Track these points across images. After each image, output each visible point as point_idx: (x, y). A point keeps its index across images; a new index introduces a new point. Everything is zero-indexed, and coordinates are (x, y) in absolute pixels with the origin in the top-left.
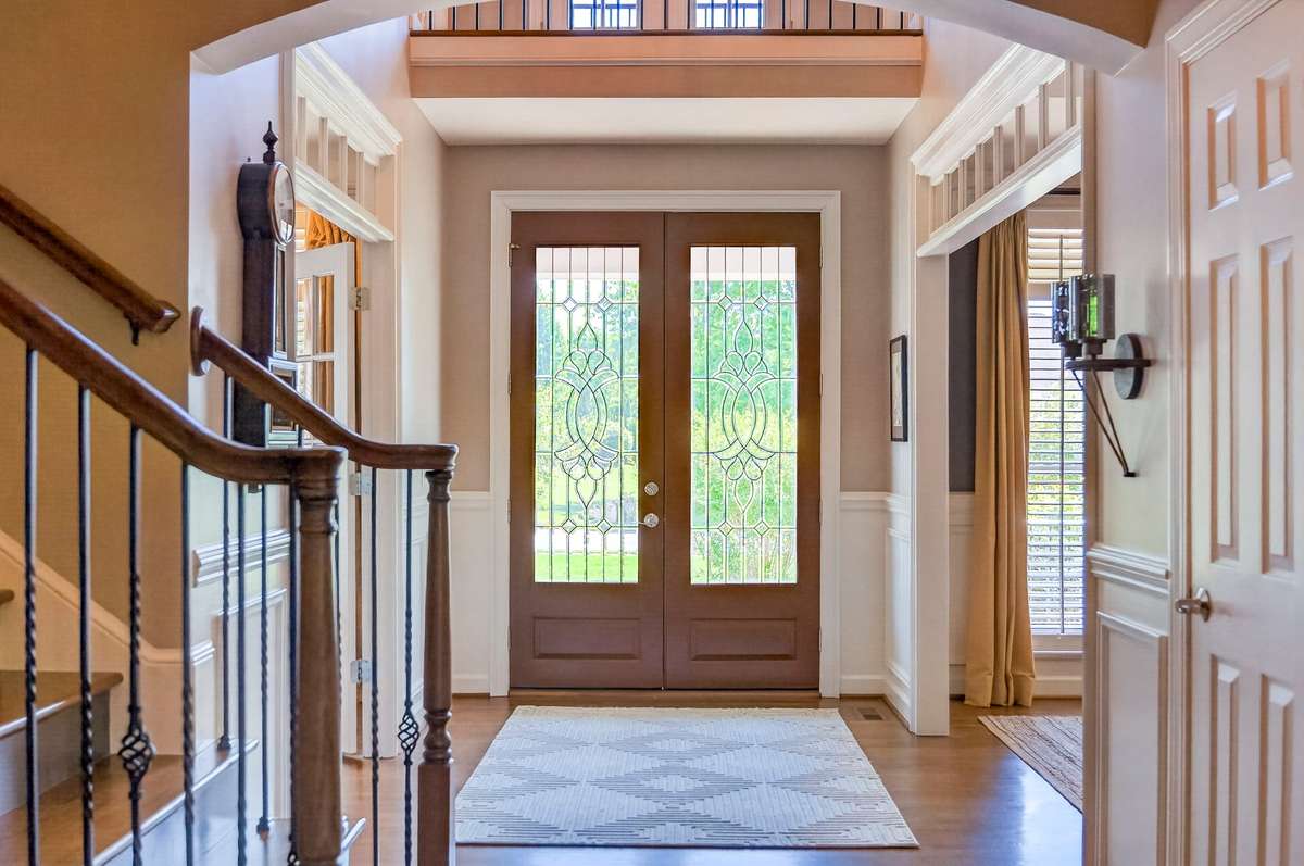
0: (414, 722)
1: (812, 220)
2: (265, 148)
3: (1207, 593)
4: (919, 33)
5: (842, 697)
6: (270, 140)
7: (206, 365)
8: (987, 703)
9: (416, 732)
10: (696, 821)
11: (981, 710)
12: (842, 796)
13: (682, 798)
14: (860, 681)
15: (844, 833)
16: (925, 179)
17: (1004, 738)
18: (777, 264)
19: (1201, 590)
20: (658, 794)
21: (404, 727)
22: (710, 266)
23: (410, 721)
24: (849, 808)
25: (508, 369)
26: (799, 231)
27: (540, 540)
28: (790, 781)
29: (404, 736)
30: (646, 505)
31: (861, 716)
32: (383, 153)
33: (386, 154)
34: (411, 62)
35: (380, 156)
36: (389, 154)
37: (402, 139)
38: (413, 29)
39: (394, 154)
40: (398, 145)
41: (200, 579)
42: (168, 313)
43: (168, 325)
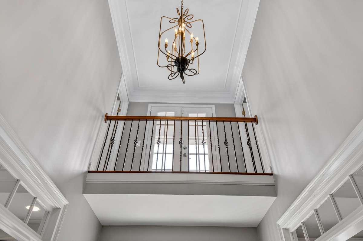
4: (271, 175)
16: (287, 230)
32: (54, 206)
33: (56, 206)
34: (86, 181)
35: (52, 207)
36: (58, 207)
37: (68, 203)
38: (90, 170)
39: (60, 207)
40: (65, 205)
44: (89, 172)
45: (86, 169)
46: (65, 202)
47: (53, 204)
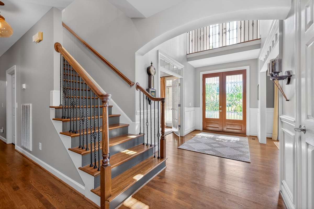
1: (245, 70)
3: (305, 127)
4: (260, 39)
5: (250, 136)
6: (152, 63)
7: (138, 89)
8: (276, 139)
10: (215, 151)
11: (275, 141)
12: (241, 151)
13: (215, 147)
14: (253, 134)
15: (238, 158)
16: (262, 61)
17: (277, 146)
18: (240, 77)
19: (303, 126)
20: (212, 146)
22: (229, 79)
24: (241, 153)
25: (202, 93)
26: (243, 72)
27: (206, 113)
28: (233, 147)
30: (220, 109)
31: (252, 139)
33: (182, 68)
34: (187, 58)
41: (137, 114)
42: (132, 83)
43: (133, 85)
44: (187, 54)
45: (186, 54)
46: (183, 66)
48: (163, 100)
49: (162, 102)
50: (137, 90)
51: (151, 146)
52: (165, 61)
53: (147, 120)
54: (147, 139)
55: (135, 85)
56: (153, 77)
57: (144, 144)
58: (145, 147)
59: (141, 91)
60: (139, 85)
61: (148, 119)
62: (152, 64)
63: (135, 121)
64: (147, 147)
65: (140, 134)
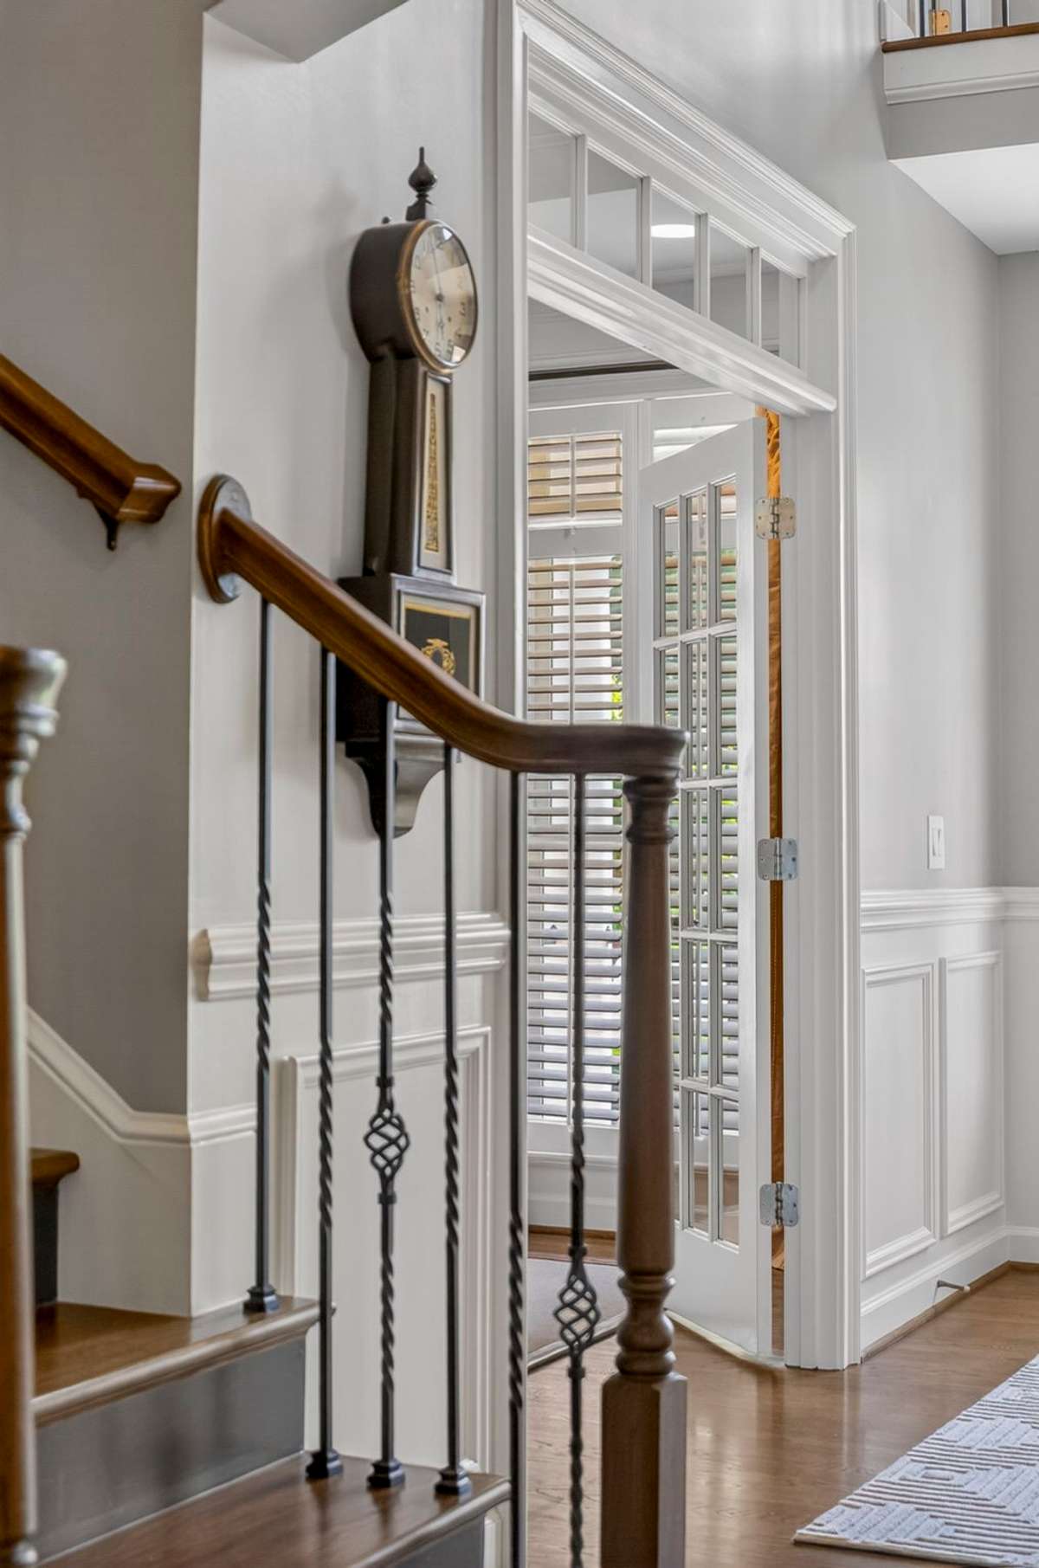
0: (588, 1287)
2: (412, 197)
6: (422, 182)
9: (593, 1307)
21: (570, 1296)
23: (579, 1286)
29: (567, 1315)
32: (812, 254)
33: (817, 254)
34: (885, 98)
35: (808, 259)
36: (825, 254)
37: (854, 227)
38: (889, 40)
39: (834, 254)
40: (845, 239)
41: (214, 986)
42: (143, 483)
43: (158, 508)
44: (888, 48)
45: (872, 44)
46: (841, 226)
47: (807, 250)
48: (643, 756)
49: (627, 787)
50: (217, 595)
51: (447, 1489)
52: (592, 144)
53: (385, 1082)
54: (387, 1386)
55: (184, 524)
56: (447, 388)
57: (319, 1468)
58: (355, 1507)
59: (274, 610)
60: (239, 513)
61: (396, 1058)
62: (432, 194)
63: (176, 1104)
64: (385, 1511)
65: (255, 1307)
